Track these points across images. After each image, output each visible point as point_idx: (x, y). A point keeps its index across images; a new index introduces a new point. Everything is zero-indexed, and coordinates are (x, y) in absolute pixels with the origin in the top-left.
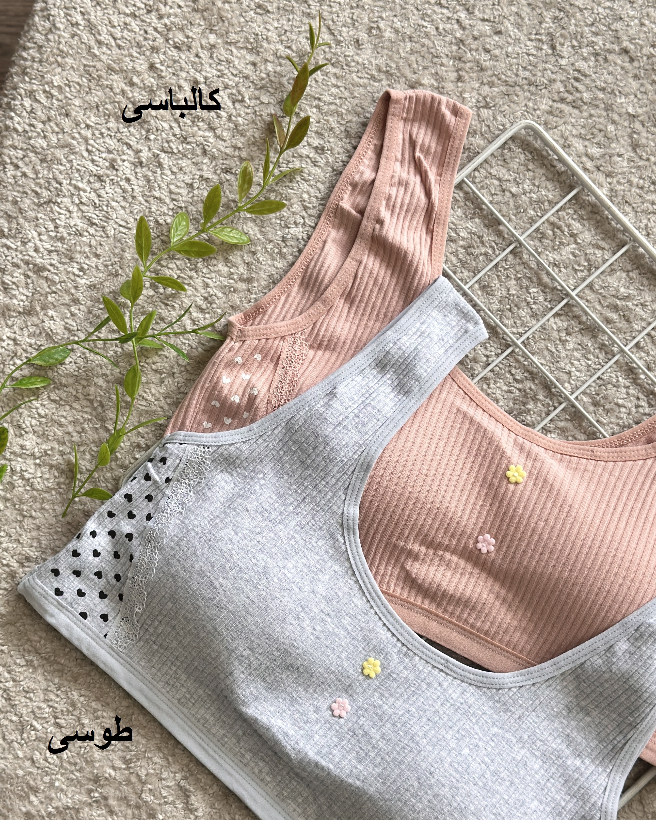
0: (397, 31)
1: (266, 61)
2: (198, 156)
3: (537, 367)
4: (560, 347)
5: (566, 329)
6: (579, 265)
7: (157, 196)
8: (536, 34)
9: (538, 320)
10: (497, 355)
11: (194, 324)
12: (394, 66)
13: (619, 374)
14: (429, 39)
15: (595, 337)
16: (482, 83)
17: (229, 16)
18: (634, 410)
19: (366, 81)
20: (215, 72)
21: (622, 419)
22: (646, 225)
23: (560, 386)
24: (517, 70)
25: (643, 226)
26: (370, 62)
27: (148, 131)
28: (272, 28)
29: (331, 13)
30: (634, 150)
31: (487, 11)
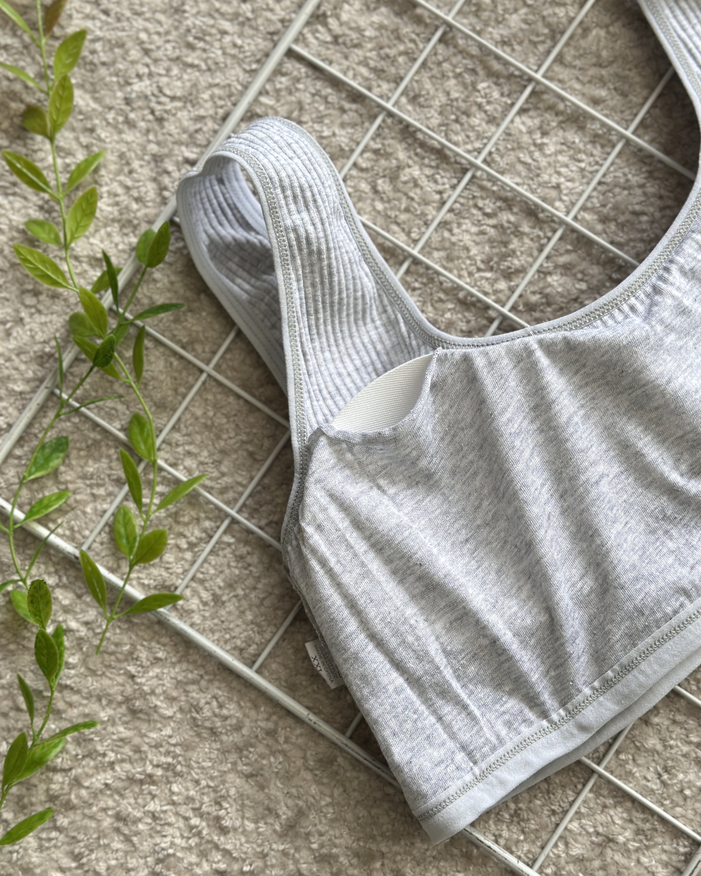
3: (512, 190)
4: (537, 154)
5: (540, 128)
6: (538, 35)
9: (498, 125)
10: (454, 187)
15: (582, 128)
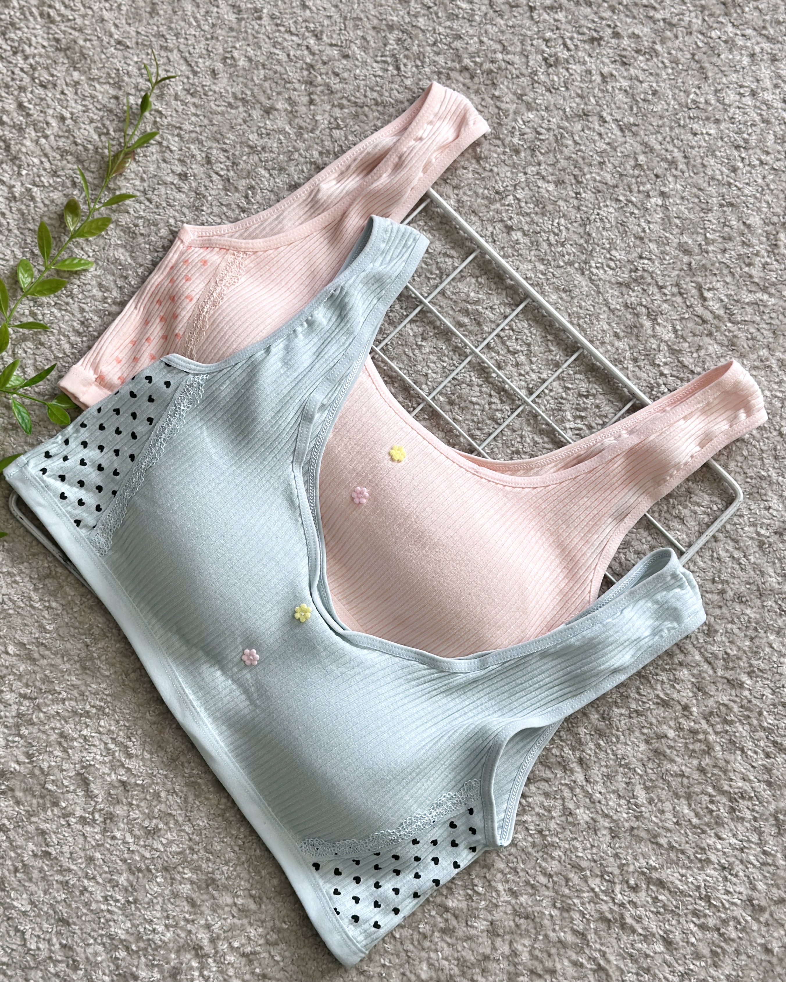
0: (250, 60)
1: (129, 94)
2: (68, 188)
7: (32, 228)
8: (382, 56)
11: (73, 347)
12: (249, 93)
13: (472, 374)
14: (281, 65)
16: (333, 106)
17: (91, 54)
18: (487, 406)
19: (223, 108)
20: (80, 108)
21: (476, 415)
22: (492, 233)
23: (418, 388)
24: (365, 91)
25: (489, 234)
26: (227, 91)
27: (19, 167)
28: (132, 63)
29: (187, 45)
30: (478, 162)
31: (335, 36)
